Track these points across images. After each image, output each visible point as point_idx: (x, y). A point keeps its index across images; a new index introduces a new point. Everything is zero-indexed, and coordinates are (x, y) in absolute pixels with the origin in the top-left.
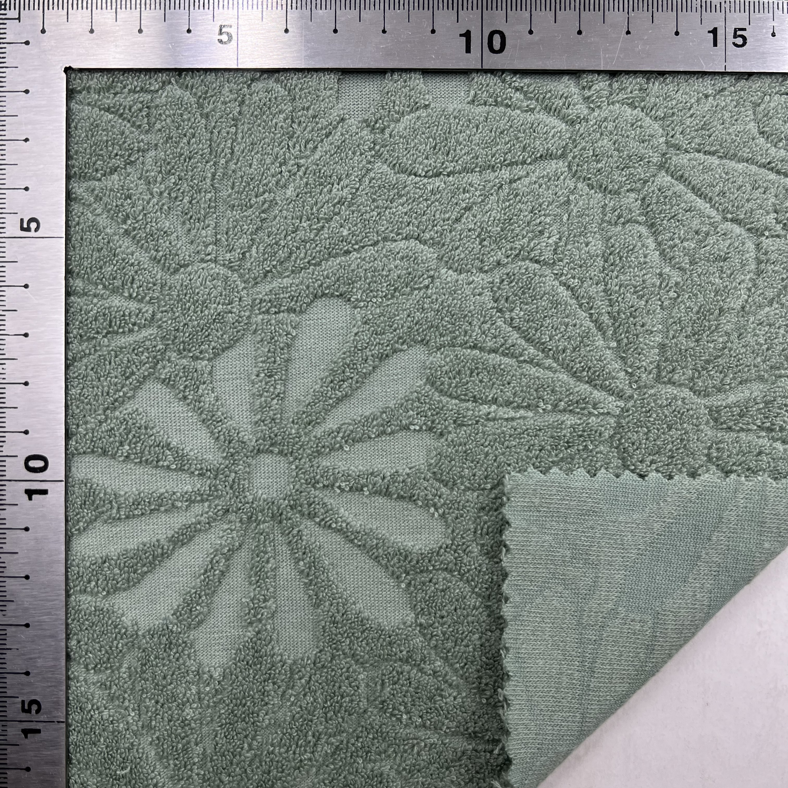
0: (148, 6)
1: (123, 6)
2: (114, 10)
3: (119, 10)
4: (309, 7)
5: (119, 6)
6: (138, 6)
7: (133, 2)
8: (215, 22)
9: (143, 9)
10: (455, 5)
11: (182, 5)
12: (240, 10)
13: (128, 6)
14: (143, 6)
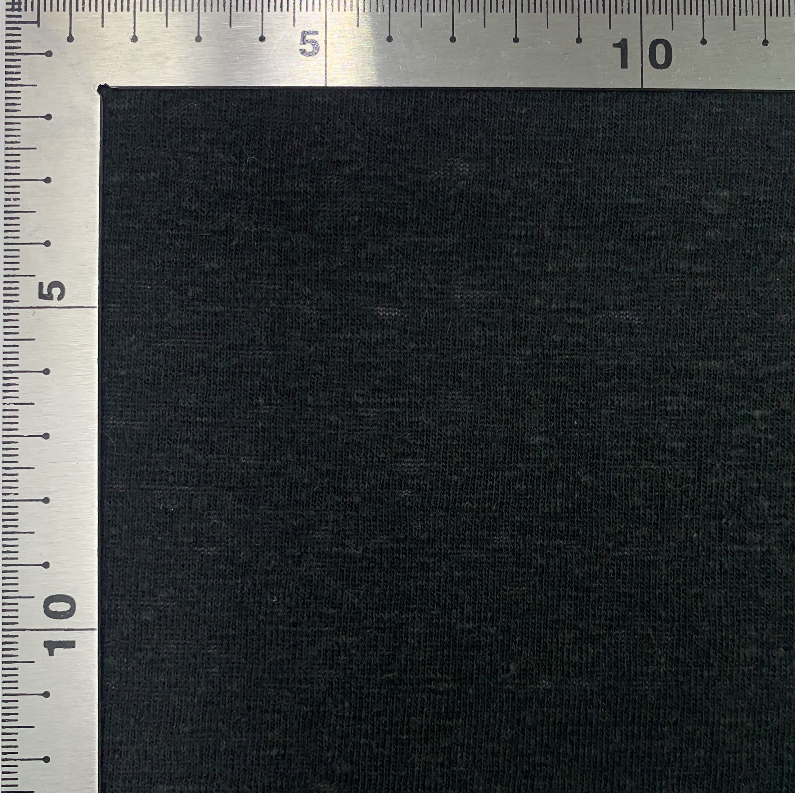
0: (208, 7)
1: (176, 7)
2: (164, 12)
3: (170, 11)
4: (419, 9)
5: (170, 7)
6: (196, 7)
7: (189, 2)
8: (296, 27)
9: (202, 10)
10: (607, 7)
11: (253, 6)
12: (329, 11)
13: (183, 7)
14: (202, 6)
